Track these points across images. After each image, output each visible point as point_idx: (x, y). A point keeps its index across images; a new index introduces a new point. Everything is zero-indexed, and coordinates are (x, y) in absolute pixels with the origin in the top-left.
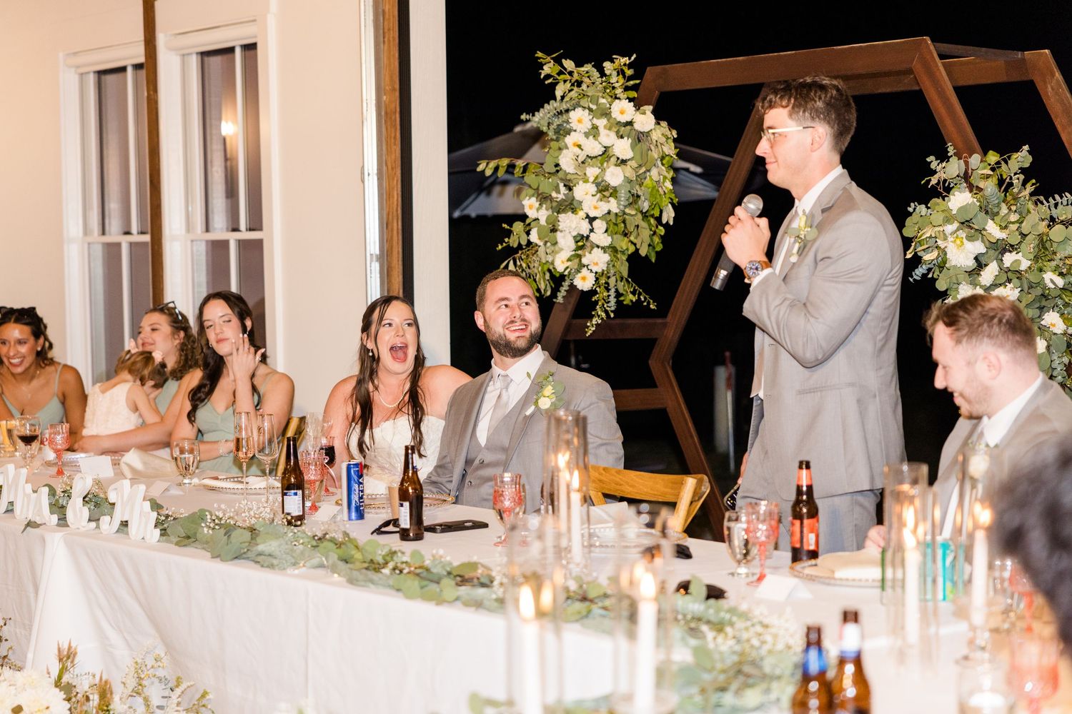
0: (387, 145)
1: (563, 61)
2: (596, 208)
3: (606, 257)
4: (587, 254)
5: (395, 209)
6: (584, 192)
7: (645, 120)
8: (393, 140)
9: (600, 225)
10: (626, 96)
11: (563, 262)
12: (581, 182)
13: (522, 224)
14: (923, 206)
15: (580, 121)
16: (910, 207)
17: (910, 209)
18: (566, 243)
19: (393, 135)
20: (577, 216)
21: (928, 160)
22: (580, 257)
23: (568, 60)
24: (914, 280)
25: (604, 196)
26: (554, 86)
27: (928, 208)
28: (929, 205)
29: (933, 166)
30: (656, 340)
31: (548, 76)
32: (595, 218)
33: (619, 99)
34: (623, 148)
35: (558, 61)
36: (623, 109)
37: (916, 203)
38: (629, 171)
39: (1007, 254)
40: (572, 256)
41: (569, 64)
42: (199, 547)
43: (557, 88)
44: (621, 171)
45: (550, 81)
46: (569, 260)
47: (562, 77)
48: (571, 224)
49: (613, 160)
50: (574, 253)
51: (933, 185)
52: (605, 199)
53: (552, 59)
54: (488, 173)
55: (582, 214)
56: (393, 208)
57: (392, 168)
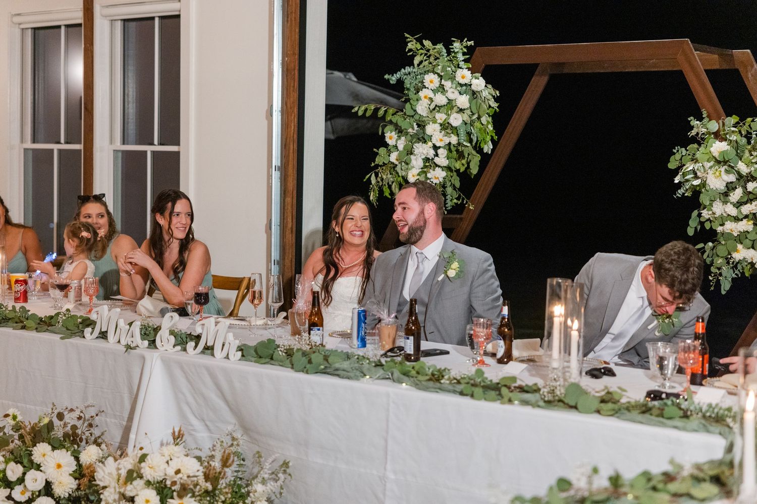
0: (287, 91)
1: (424, 41)
2: (441, 140)
3: (444, 174)
4: (431, 171)
5: (292, 135)
6: (432, 129)
7: (479, 83)
8: (292, 88)
9: (442, 152)
10: (466, 67)
11: (413, 176)
12: (431, 123)
13: (386, 149)
14: (683, 149)
15: (431, 82)
16: (675, 149)
17: (675, 151)
18: (417, 163)
19: (292, 85)
20: (427, 145)
21: (689, 119)
22: (425, 173)
23: (427, 41)
24: (677, 197)
25: (447, 133)
26: (413, 57)
27: (687, 150)
28: (687, 149)
29: (692, 123)
30: (453, 229)
31: (410, 50)
32: (439, 147)
33: (461, 68)
34: (463, 101)
35: (420, 41)
36: (464, 75)
37: (679, 147)
38: (466, 117)
39: (750, 183)
40: (420, 172)
41: (427, 43)
42: (277, 364)
43: (415, 58)
44: (461, 116)
45: (411, 53)
46: (419, 175)
47: (421, 51)
48: (423, 150)
49: (455, 109)
50: (421, 170)
51: (692, 136)
52: (448, 135)
53: (415, 39)
54: (360, 113)
55: (430, 144)
56: (290, 134)
57: (291, 108)
